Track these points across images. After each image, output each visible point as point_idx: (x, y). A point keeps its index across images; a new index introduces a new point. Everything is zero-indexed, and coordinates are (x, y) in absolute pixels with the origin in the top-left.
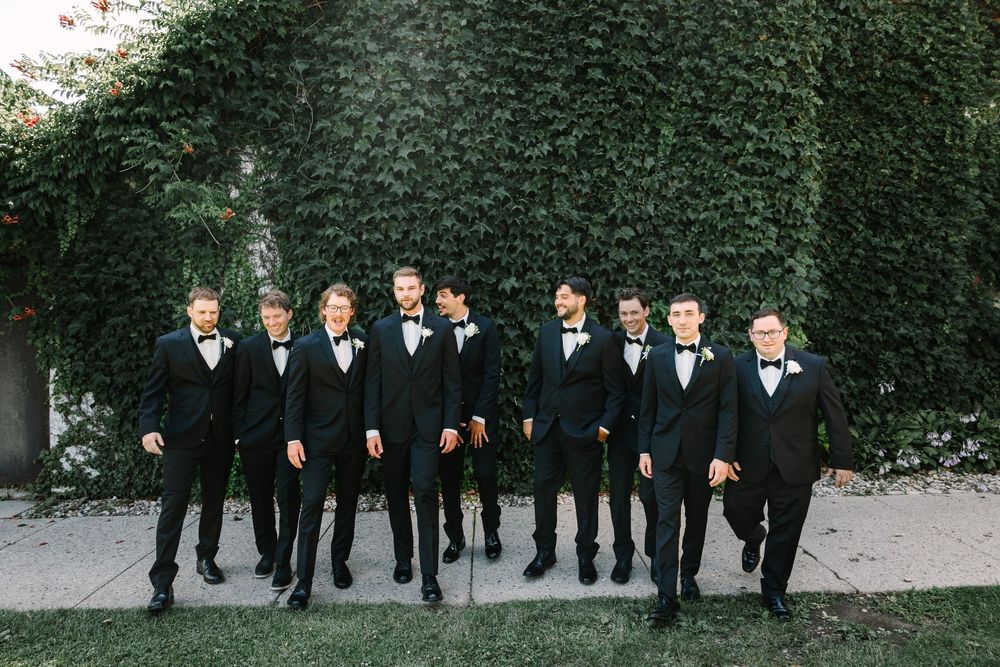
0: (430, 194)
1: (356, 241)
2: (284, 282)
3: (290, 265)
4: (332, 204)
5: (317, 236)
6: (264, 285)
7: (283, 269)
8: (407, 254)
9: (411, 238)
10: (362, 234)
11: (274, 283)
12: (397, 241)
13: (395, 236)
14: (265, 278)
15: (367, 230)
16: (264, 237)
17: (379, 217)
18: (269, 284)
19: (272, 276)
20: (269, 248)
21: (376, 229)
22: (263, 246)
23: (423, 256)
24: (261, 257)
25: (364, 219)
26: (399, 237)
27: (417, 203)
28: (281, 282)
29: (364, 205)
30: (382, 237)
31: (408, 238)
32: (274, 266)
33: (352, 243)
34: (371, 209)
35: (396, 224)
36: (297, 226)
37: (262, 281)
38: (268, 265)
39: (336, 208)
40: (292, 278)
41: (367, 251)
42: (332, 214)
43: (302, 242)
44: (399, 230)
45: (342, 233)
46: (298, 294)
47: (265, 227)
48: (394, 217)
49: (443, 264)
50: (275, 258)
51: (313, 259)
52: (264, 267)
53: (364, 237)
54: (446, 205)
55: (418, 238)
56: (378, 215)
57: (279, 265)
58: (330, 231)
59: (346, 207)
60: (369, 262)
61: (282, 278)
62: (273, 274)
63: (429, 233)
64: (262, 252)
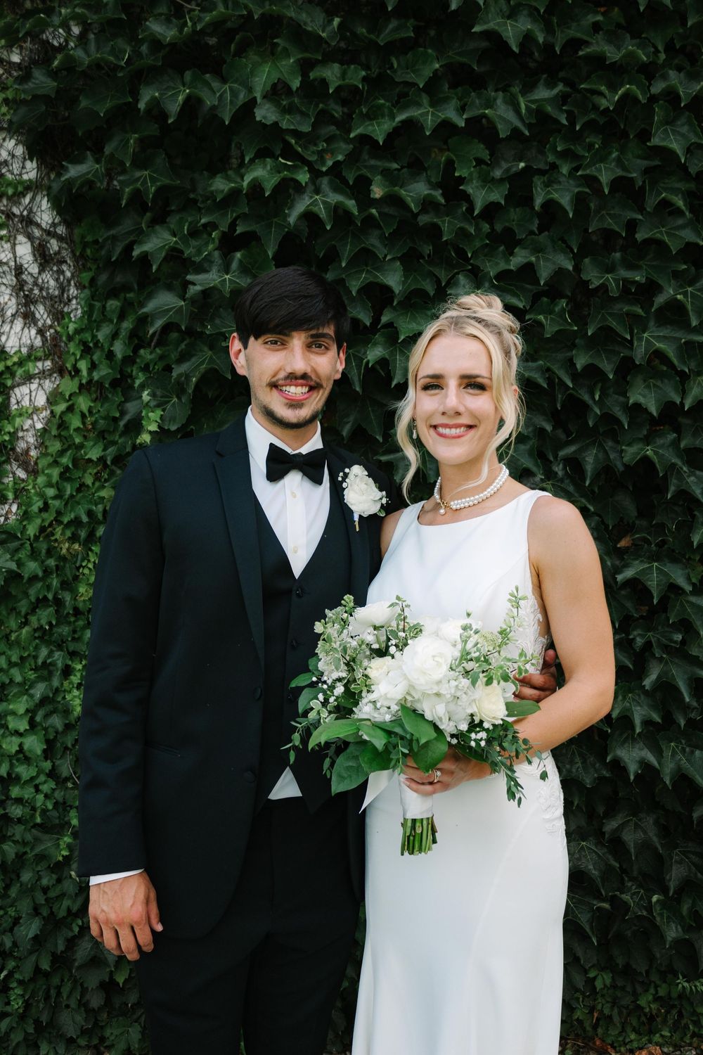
0: (600, 46)
1: (351, 204)
2: (93, 367)
3: (113, 304)
4: (263, 78)
5: (212, 196)
6: (29, 378)
7: (92, 320)
8: (519, 258)
9: (538, 202)
10: (369, 182)
11: (61, 371)
12: (491, 211)
13: (481, 196)
14: (32, 356)
15: (386, 173)
16: (28, 221)
17: (429, 122)
18: (43, 375)
19: (53, 348)
20: (42, 254)
21: (417, 167)
22: (24, 250)
23: (577, 260)
24: (19, 287)
25: (379, 131)
26: (497, 196)
27: (550, 85)
28: (83, 366)
29: (379, 83)
30: (438, 195)
31: (529, 200)
32: (59, 316)
33: (339, 213)
34: (403, 98)
35: (481, 151)
36: (139, 163)
37: (21, 363)
38: (41, 312)
39: (277, 92)
40: (119, 349)
41: (390, 241)
42: (265, 113)
43: (160, 219)
44: (498, 173)
45: (303, 177)
46: (146, 396)
47: (29, 187)
48: (481, 129)
49: (651, 288)
50: (63, 289)
51: (200, 269)
52: (29, 318)
53: (377, 192)
54: (658, 87)
55: (565, 200)
56: (427, 116)
57: (76, 310)
58: (262, 174)
59: (313, 90)
60: (394, 280)
61: (87, 350)
62: (56, 337)
63: (605, 178)
64: (19, 270)
